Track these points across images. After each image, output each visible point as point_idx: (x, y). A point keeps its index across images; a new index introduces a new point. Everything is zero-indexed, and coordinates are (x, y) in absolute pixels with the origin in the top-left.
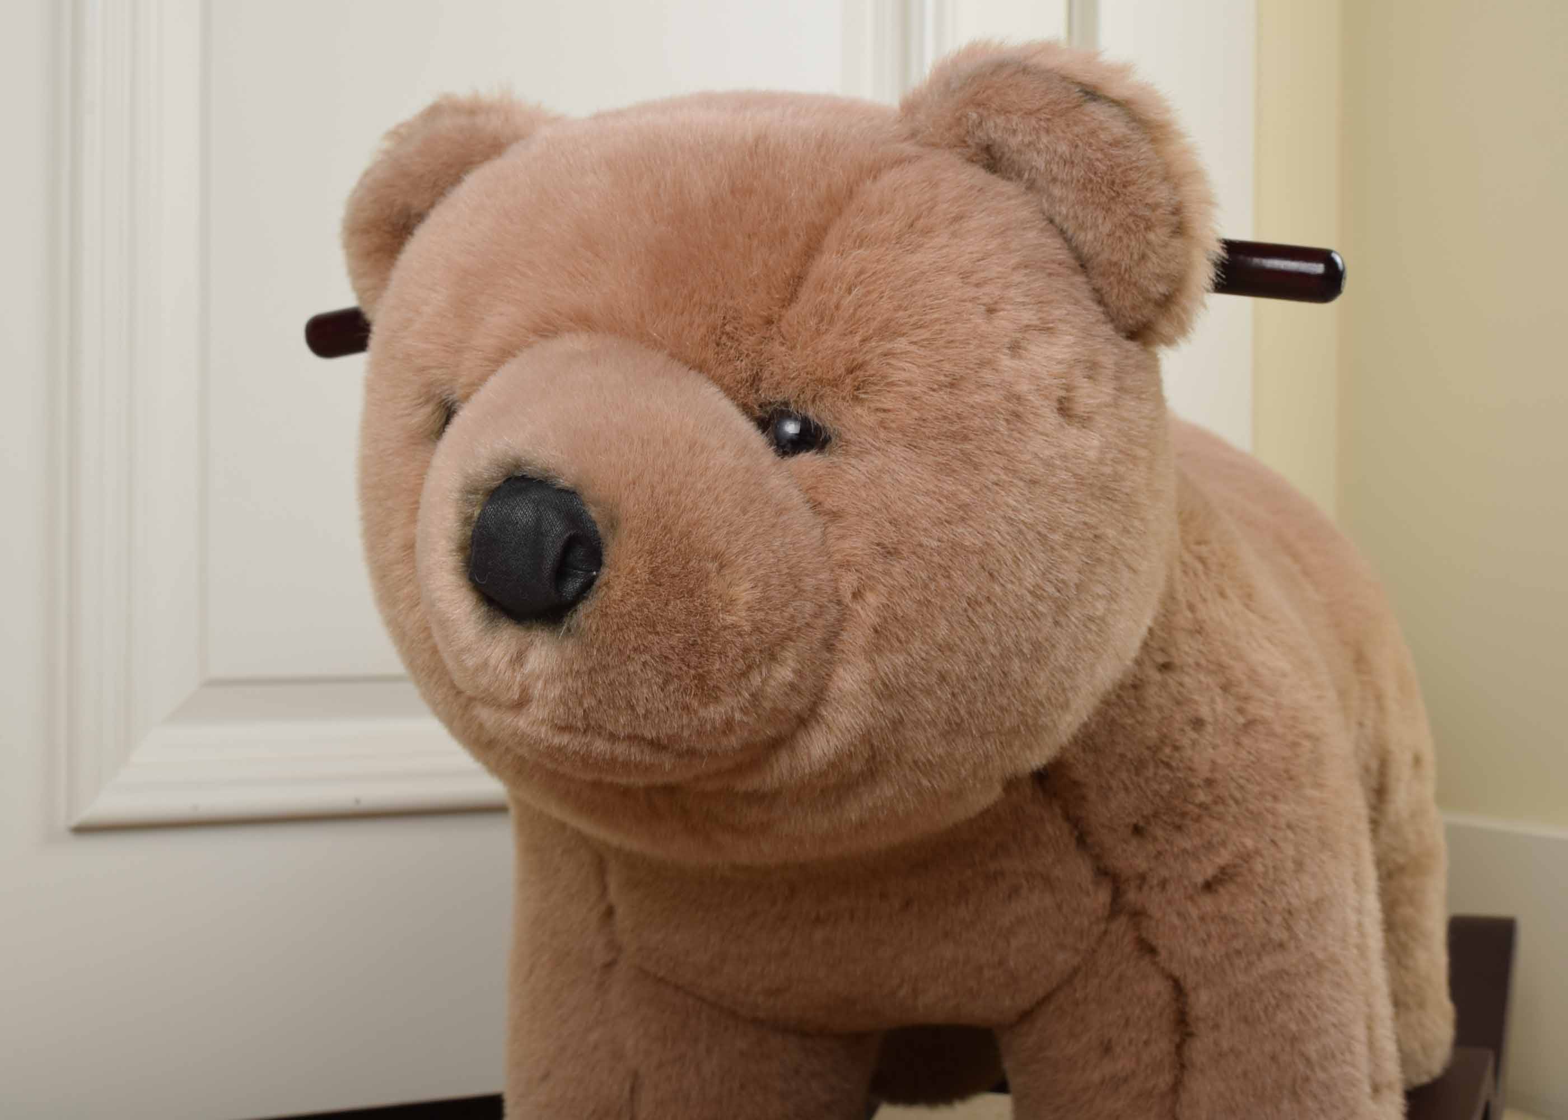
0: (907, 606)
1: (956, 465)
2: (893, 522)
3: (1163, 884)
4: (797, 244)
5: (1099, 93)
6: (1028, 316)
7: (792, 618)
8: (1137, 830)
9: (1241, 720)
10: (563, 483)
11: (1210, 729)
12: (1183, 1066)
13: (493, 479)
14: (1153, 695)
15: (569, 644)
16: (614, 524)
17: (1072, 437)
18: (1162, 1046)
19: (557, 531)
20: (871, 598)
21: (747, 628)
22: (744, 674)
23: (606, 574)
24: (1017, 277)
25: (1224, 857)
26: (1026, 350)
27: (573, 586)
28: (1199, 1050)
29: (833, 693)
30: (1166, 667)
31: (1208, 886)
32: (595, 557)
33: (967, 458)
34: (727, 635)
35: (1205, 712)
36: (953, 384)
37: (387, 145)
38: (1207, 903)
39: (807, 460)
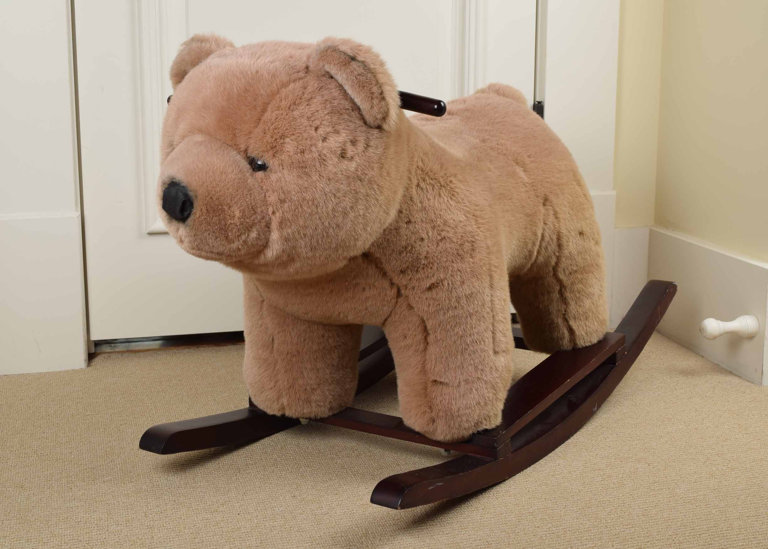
0: (289, 216)
1: (303, 175)
2: (284, 192)
3: (414, 288)
4: (259, 109)
5: (357, 58)
6: (329, 129)
7: (254, 220)
8: (402, 272)
9: (439, 238)
10: (183, 185)
11: (426, 241)
12: (428, 343)
13: (168, 181)
14: (403, 231)
15: (187, 228)
16: (196, 197)
17: (345, 164)
18: (420, 337)
19: (181, 198)
20: (277, 214)
21: (238, 224)
22: (239, 236)
23: (194, 210)
24: (327, 117)
25: (433, 280)
26: (329, 139)
27: (186, 213)
28: (431, 338)
29: (271, 240)
30: (409, 222)
31: (430, 288)
32: (192, 205)
33: (306, 174)
34: (232, 226)
35: (424, 236)
36: (303, 152)
37: (181, 48)
38: (429, 295)
39: (260, 174)
